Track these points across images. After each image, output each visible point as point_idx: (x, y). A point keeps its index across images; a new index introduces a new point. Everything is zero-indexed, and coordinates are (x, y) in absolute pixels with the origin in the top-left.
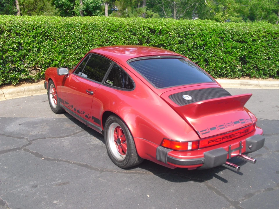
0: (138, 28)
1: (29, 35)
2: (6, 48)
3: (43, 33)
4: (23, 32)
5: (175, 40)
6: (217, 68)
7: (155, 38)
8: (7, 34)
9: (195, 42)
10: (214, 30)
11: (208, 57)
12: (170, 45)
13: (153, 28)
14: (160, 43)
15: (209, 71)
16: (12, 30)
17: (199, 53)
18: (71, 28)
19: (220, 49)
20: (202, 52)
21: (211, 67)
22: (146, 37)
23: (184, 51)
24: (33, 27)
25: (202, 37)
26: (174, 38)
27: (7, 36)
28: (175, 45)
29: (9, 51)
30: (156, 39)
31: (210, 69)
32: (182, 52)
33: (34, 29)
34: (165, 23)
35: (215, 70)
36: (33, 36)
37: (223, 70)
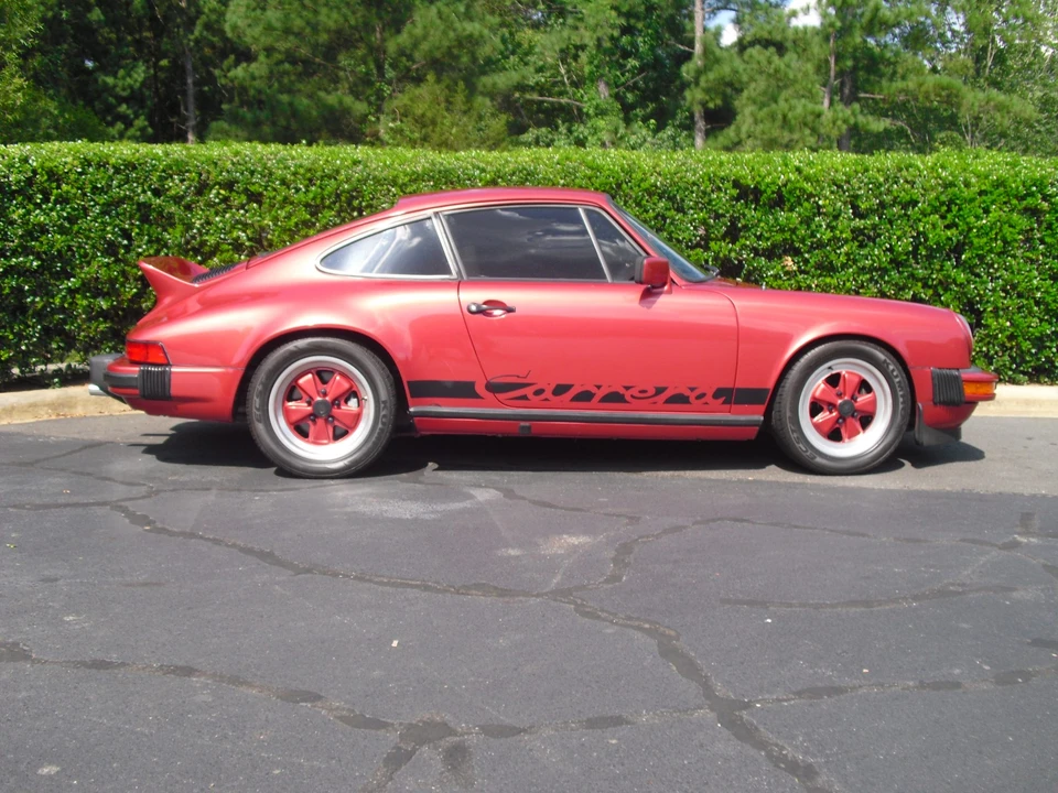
0: (694, 184)
1: (292, 203)
2: (211, 240)
3: (343, 199)
4: (275, 190)
5: (840, 227)
6: (1020, 339)
7: (759, 221)
8: (219, 193)
9: (919, 233)
10: (1000, 183)
11: (979, 295)
12: (820, 245)
13: (750, 182)
14: (779, 238)
15: (988, 351)
16: (238, 183)
17: (940, 277)
18: (446, 183)
19: (1032, 261)
20: (953, 273)
21: (996, 337)
22: (723, 216)
23: (876, 269)
24: (309, 175)
25: (949, 210)
26: (836, 217)
27: (217, 200)
28: (839, 248)
29: (222, 252)
30: (762, 224)
31: (989, 343)
32: (868, 276)
33: (315, 184)
34: (800, 162)
35: (1011, 348)
36: (307, 205)
37: (1050, 348)
